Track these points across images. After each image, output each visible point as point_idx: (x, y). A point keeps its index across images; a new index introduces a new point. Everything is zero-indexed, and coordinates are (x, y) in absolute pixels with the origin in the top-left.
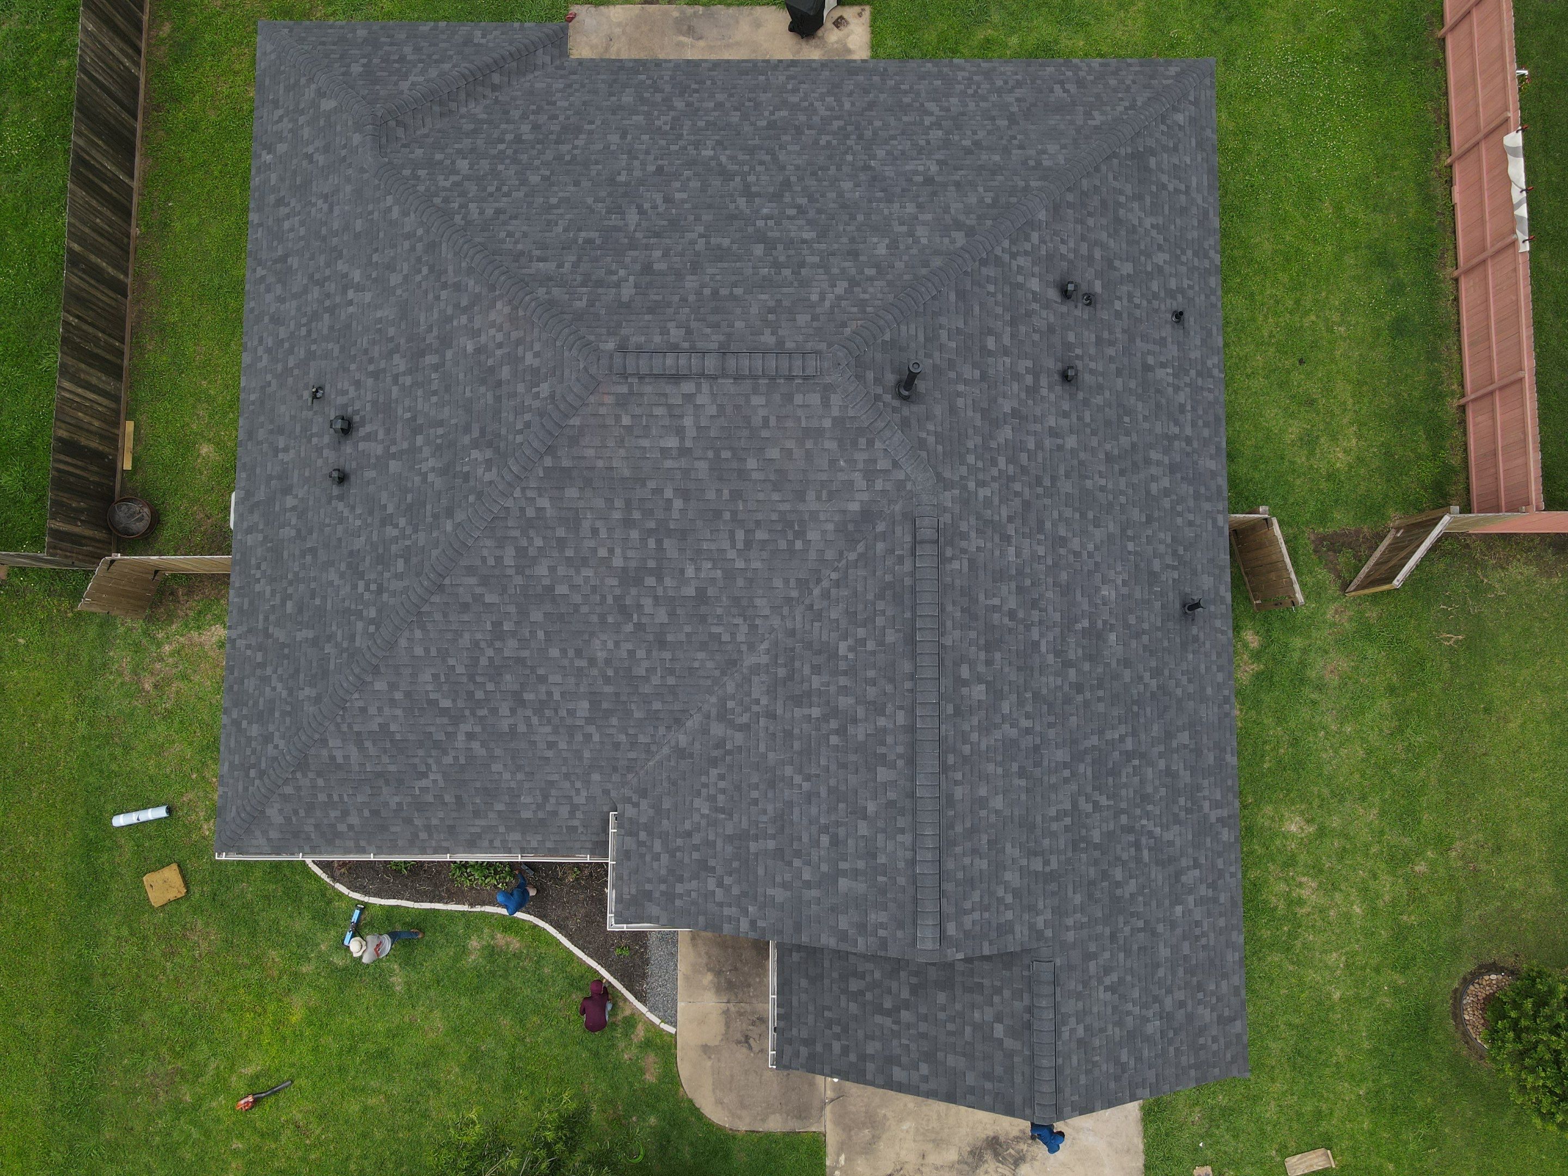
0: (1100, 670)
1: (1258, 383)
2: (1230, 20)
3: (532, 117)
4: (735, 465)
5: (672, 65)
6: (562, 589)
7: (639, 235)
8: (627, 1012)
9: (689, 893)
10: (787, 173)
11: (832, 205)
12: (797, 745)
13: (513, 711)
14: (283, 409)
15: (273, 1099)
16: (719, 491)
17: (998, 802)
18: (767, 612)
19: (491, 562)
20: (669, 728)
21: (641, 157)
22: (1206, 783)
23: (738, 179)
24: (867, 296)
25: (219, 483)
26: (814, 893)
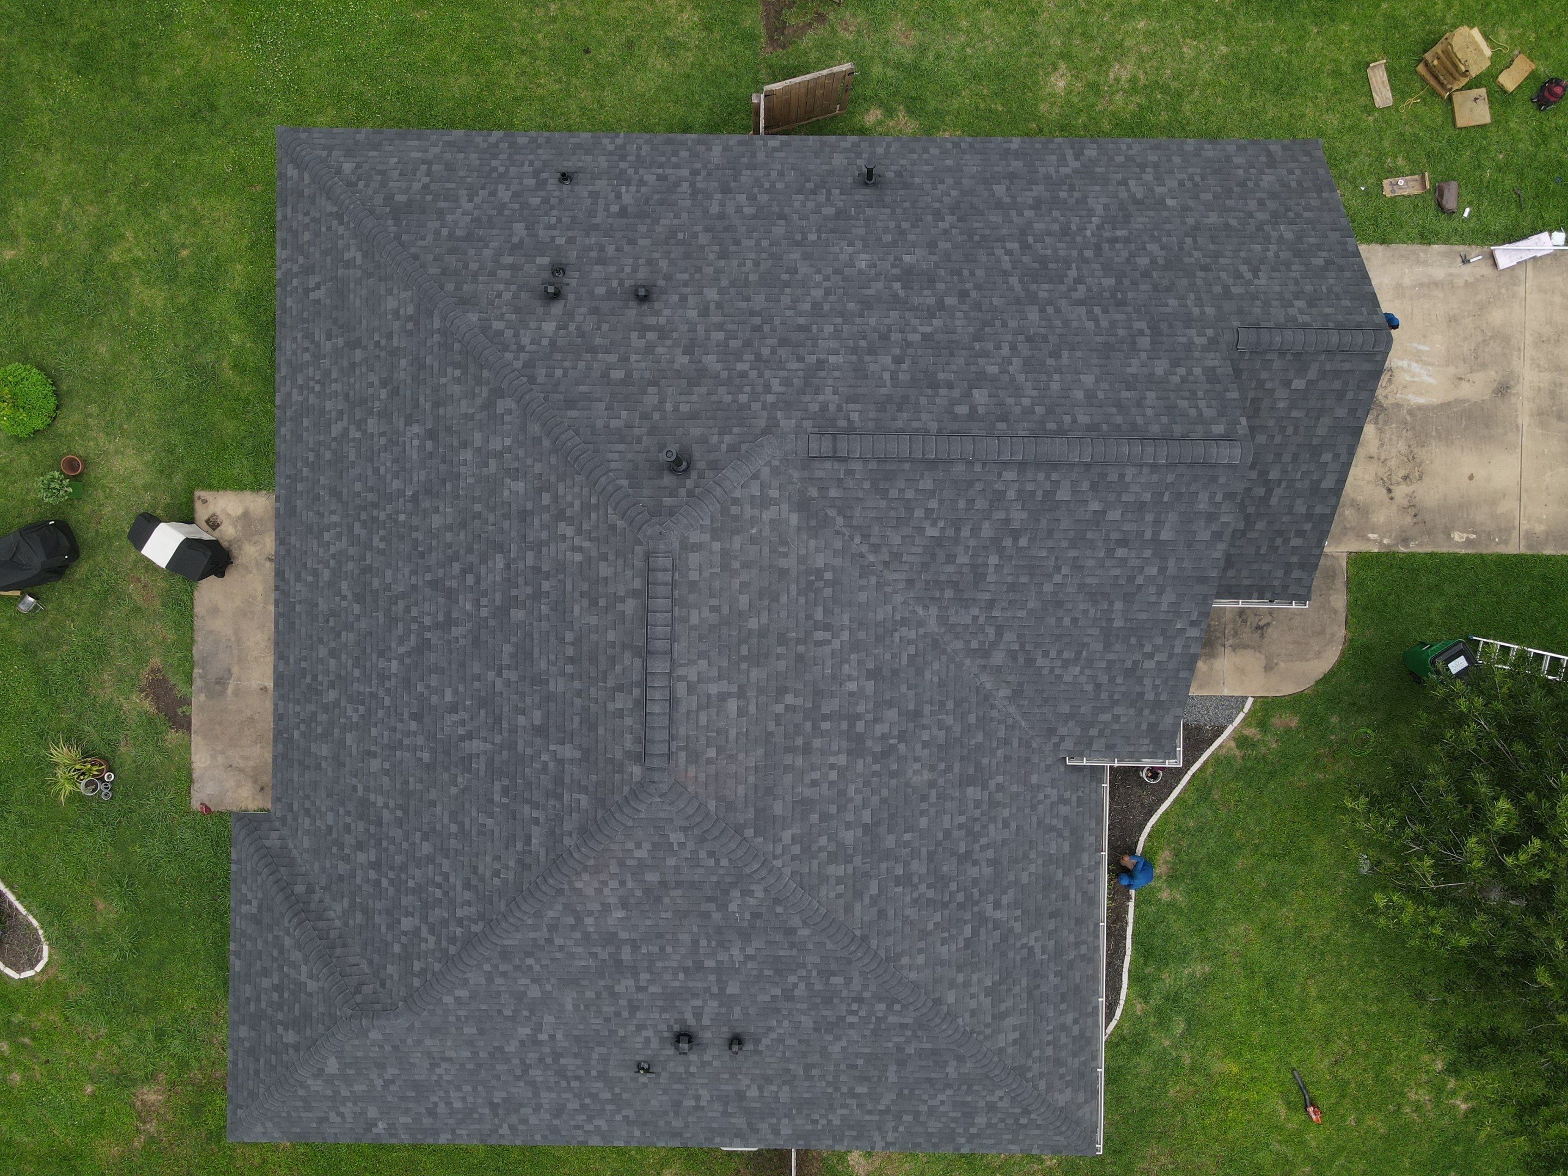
0: (942, 272)
1: (609, 97)
2: (213, 108)
3: (347, 851)
4: (754, 641)
5: (281, 703)
6: (867, 817)
7: (498, 739)
8: (1233, 744)
9: (1155, 687)
10: (420, 583)
11: (462, 536)
12: (1023, 579)
13: (975, 863)
14: (654, 1103)
15: (1310, 1087)
16: (779, 657)
17: (1088, 380)
18: (889, 608)
19: (841, 888)
20: (993, 707)
21: (399, 736)
22: (1042, 170)
23: (428, 635)
24: (577, 503)
25: (704, 1163)
26: (1171, 564)
